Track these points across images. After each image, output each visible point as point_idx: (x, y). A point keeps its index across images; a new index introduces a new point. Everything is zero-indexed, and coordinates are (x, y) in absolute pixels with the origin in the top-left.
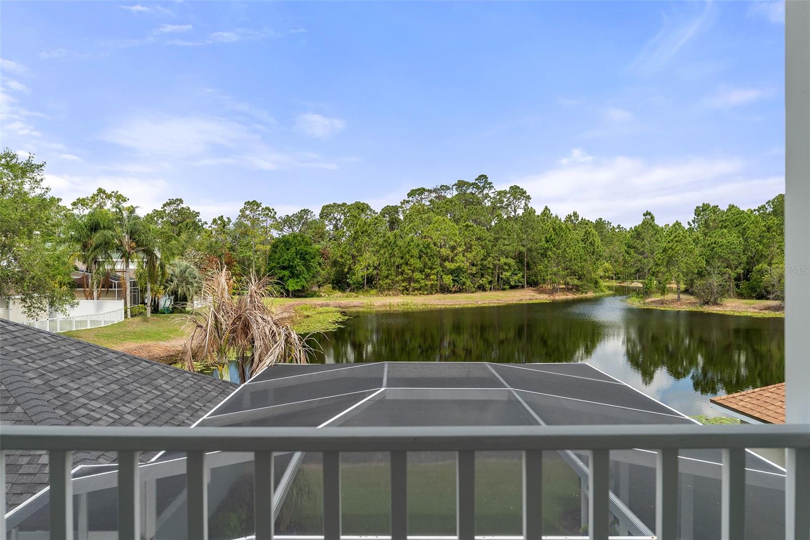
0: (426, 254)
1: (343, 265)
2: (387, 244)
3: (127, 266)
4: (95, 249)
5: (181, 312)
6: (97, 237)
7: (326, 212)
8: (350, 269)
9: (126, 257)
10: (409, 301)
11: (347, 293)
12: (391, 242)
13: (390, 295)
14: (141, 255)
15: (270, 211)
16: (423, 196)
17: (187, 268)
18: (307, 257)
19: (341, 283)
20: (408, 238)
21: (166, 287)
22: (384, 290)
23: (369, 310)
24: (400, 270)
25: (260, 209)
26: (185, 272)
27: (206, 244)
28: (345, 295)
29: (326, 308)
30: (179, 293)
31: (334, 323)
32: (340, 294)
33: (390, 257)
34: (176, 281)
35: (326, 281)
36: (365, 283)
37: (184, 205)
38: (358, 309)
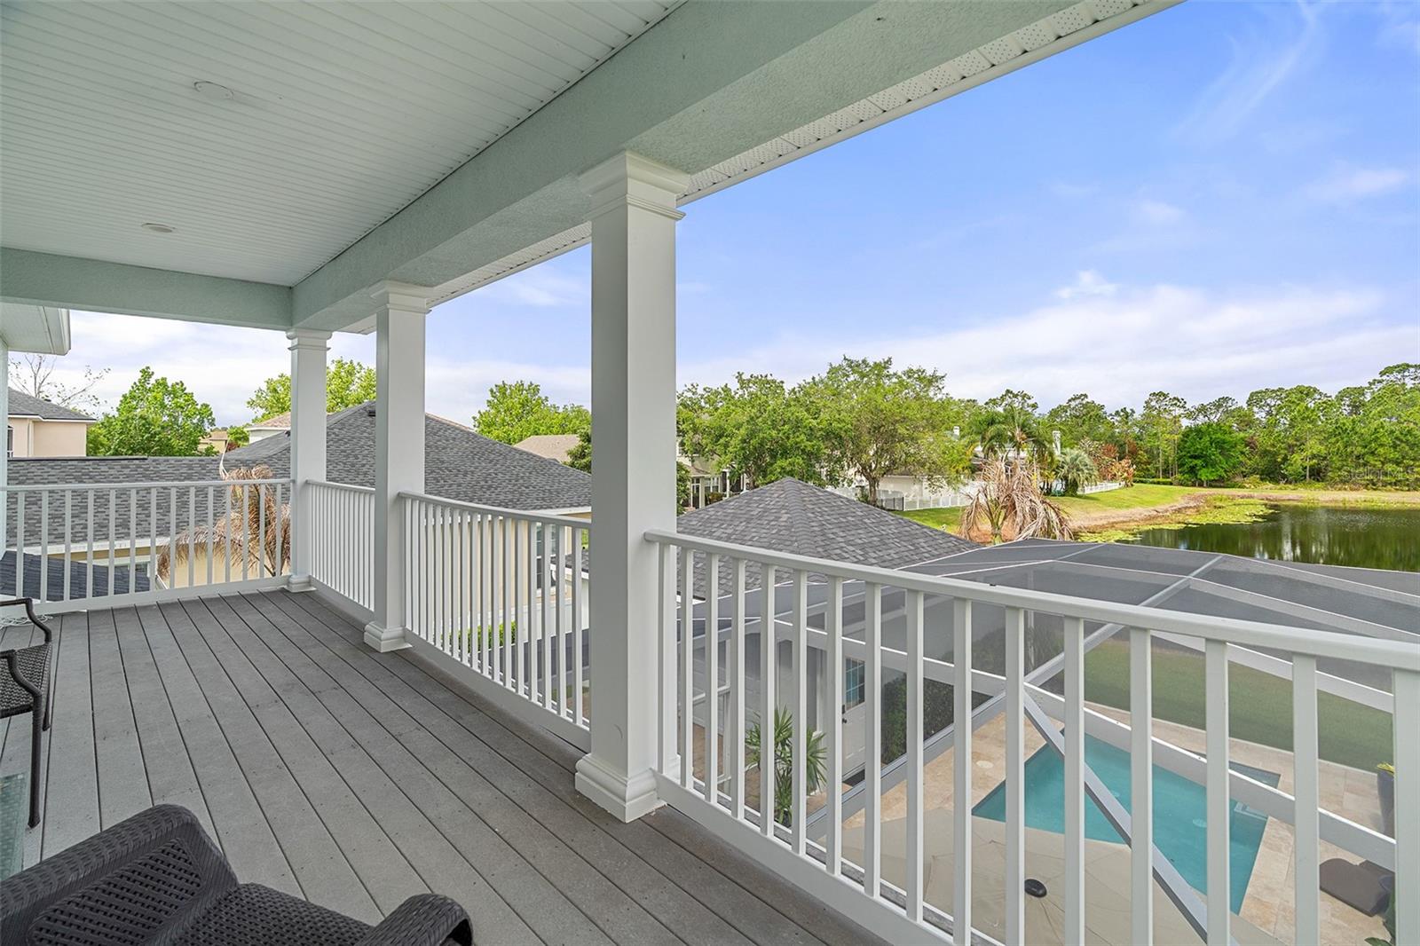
0: (1407, 442)
1: (1276, 454)
2: (1340, 431)
3: (1018, 454)
4: (990, 440)
5: (1072, 496)
6: (992, 430)
7: (1256, 399)
8: (1285, 459)
9: (1018, 446)
10: (1375, 498)
11: (1282, 484)
12: (1346, 429)
13: (1345, 489)
14: (1031, 444)
15: (1178, 401)
16: (1406, 374)
17: (1078, 456)
18: (1225, 446)
19: (1273, 473)
20: (1375, 424)
21: (1057, 473)
22: (1336, 483)
23: (1311, 505)
24: (1361, 461)
25: (1168, 399)
26: (1076, 460)
27: (1109, 434)
28: (1278, 487)
29: (1248, 500)
30: (1070, 477)
31: (1250, 516)
32: (1271, 485)
33: (1346, 447)
34: (1066, 467)
35: (1254, 472)
36: (1308, 474)
37: (1089, 400)
38: (1295, 503)
